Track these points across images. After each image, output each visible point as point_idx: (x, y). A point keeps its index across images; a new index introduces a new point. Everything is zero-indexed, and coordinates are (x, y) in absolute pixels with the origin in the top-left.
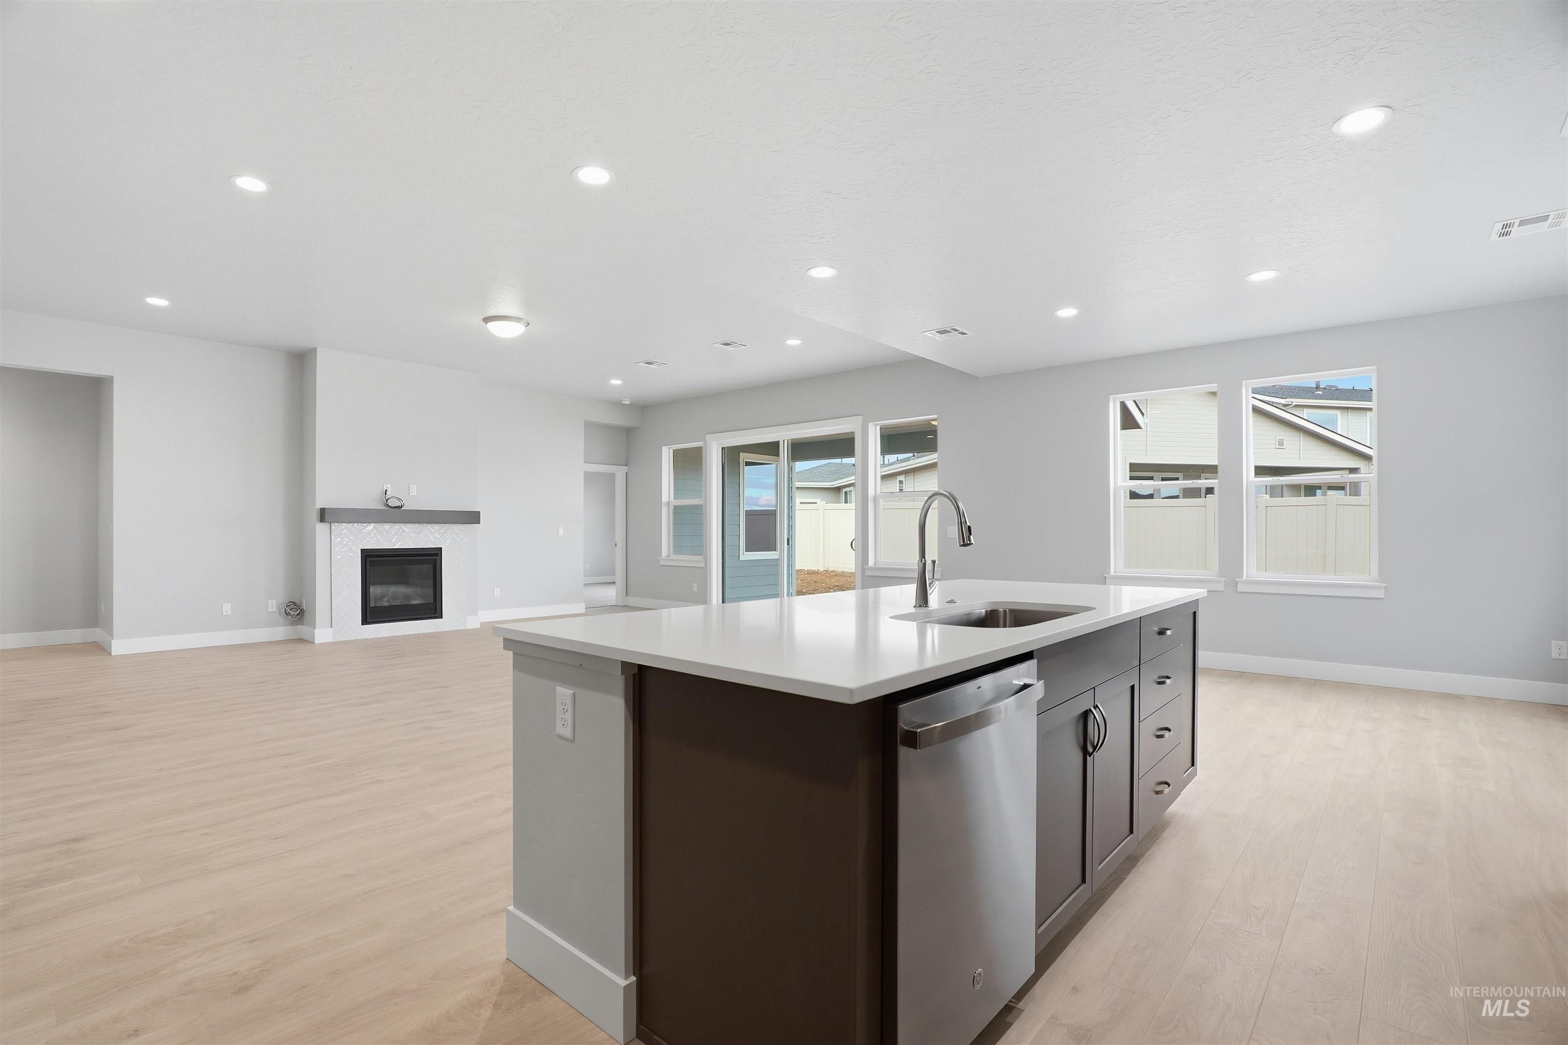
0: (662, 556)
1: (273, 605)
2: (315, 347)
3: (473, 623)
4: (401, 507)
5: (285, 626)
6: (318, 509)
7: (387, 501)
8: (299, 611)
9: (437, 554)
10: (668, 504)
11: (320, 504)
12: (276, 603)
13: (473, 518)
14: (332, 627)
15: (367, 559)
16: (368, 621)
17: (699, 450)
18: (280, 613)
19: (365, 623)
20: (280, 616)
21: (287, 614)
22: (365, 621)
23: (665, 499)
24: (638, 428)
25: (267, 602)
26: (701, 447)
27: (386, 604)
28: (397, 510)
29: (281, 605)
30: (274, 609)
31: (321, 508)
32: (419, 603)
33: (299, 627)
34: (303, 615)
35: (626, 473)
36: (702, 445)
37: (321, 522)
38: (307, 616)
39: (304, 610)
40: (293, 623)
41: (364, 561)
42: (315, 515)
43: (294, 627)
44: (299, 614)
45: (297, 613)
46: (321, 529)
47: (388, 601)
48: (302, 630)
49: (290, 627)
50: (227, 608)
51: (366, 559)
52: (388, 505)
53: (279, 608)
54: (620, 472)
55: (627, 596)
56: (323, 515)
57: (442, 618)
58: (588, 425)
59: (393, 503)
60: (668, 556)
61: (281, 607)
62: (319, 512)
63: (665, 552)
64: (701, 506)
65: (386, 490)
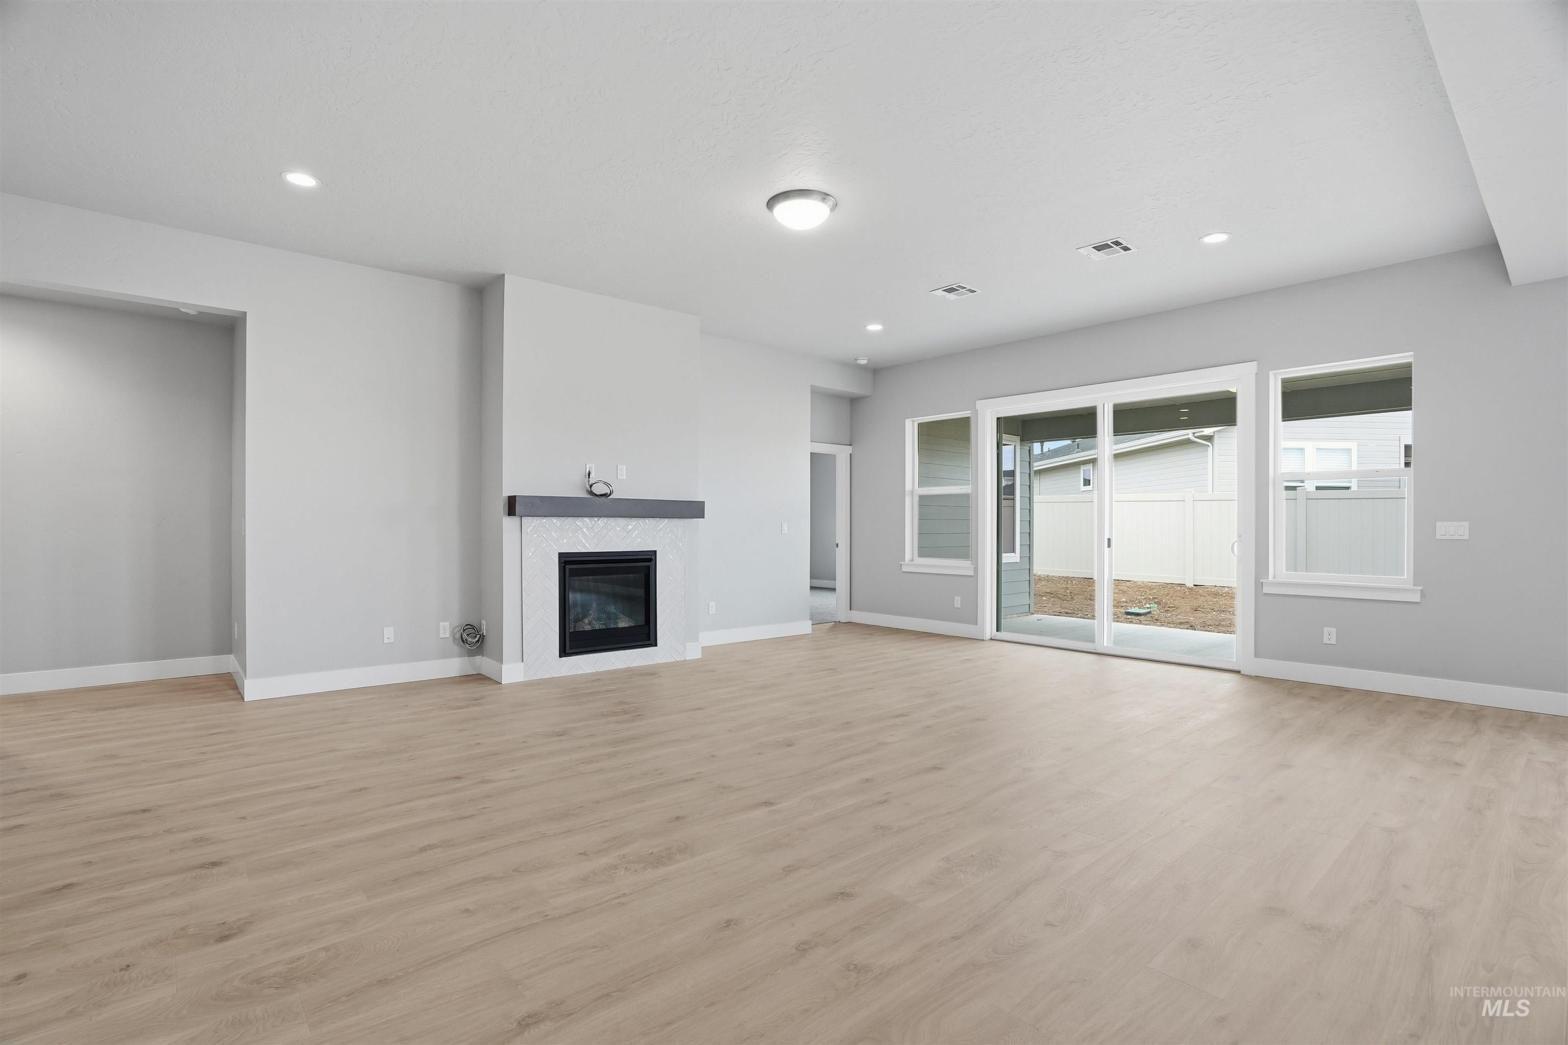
0: (905, 561)
1: (446, 630)
2: (502, 273)
3: (693, 653)
4: (609, 496)
5: (461, 657)
6: (505, 497)
7: (591, 486)
8: (478, 636)
9: (651, 559)
10: (912, 492)
11: (507, 493)
12: (450, 625)
13: (694, 510)
14: (523, 662)
15: (566, 566)
16: (567, 652)
17: (966, 422)
18: (454, 638)
19: (564, 654)
20: (455, 643)
21: (463, 641)
22: (564, 652)
23: (908, 487)
24: (867, 397)
25: (439, 624)
26: (968, 418)
27: (588, 628)
28: (603, 498)
29: (455, 628)
30: (447, 635)
31: (509, 497)
32: (627, 626)
33: (478, 659)
34: (482, 642)
35: (850, 454)
36: (969, 415)
37: (509, 515)
38: (489, 643)
39: (483, 636)
40: (471, 654)
41: (562, 571)
42: (501, 506)
43: (471, 658)
44: (478, 641)
45: (477, 639)
46: (510, 524)
47: (590, 624)
48: (483, 664)
49: (467, 658)
50: (389, 633)
51: (564, 566)
52: (591, 493)
53: (453, 634)
54: (842, 454)
55: (850, 610)
56: (512, 506)
57: (656, 645)
58: (816, 392)
59: (599, 489)
60: (912, 560)
61: (455, 631)
62: (507, 502)
63: (908, 556)
64: (966, 496)
65: (589, 472)
